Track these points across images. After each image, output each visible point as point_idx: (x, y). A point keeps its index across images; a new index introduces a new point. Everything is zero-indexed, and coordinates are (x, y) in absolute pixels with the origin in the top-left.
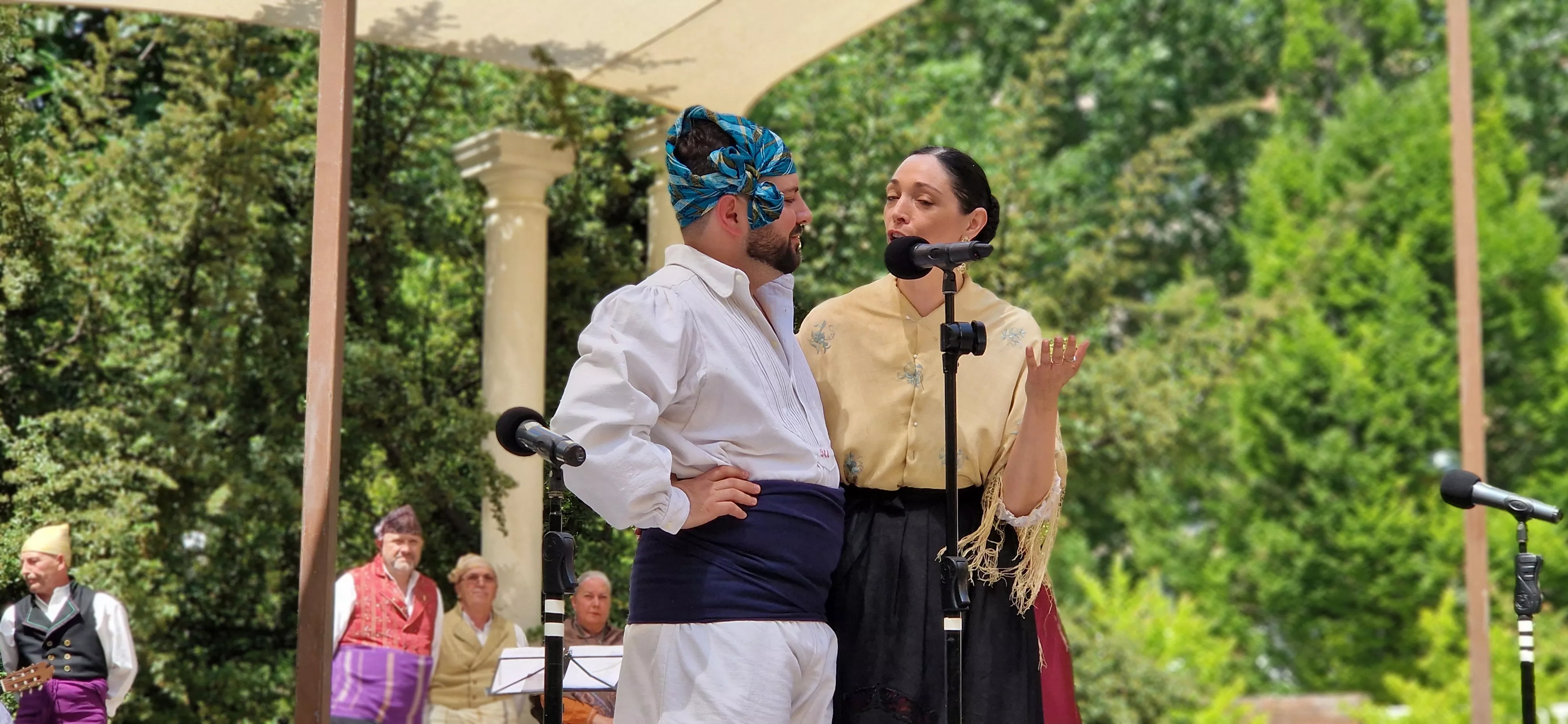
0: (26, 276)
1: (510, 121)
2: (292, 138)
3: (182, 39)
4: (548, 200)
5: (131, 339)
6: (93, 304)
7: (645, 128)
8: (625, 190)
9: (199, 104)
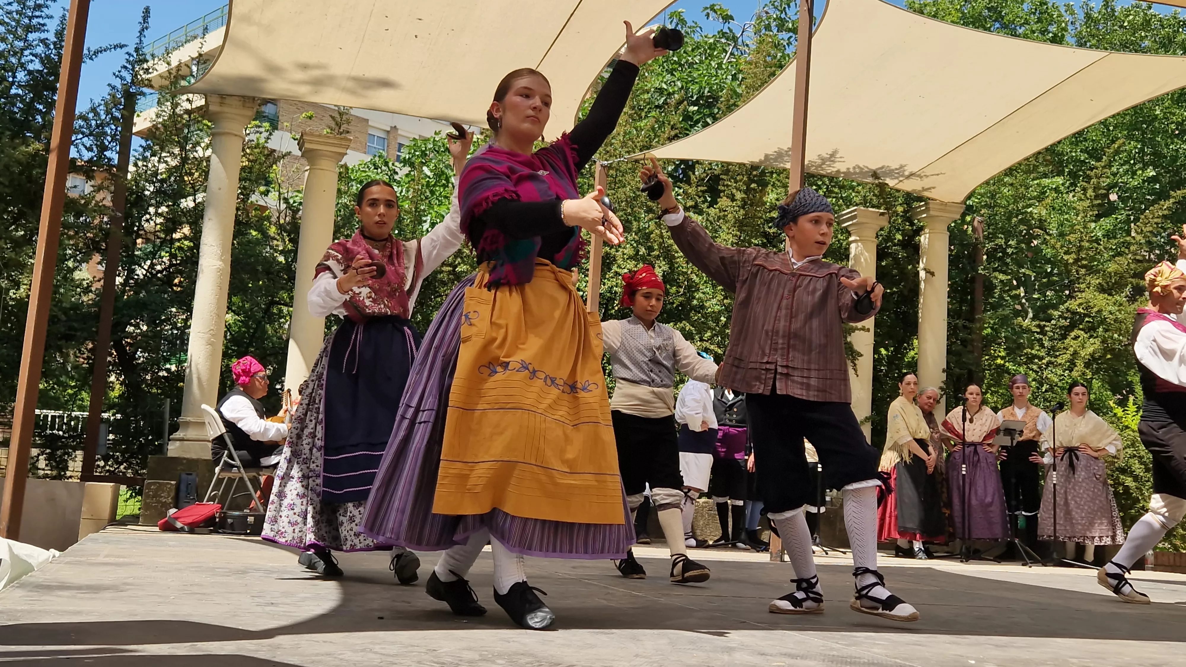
0: (664, 268)
1: (861, 203)
2: (770, 212)
3: (727, 172)
4: (877, 237)
5: (704, 293)
6: (689, 280)
7: (920, 207)
8: (911, 233)
9: (733, 199)
